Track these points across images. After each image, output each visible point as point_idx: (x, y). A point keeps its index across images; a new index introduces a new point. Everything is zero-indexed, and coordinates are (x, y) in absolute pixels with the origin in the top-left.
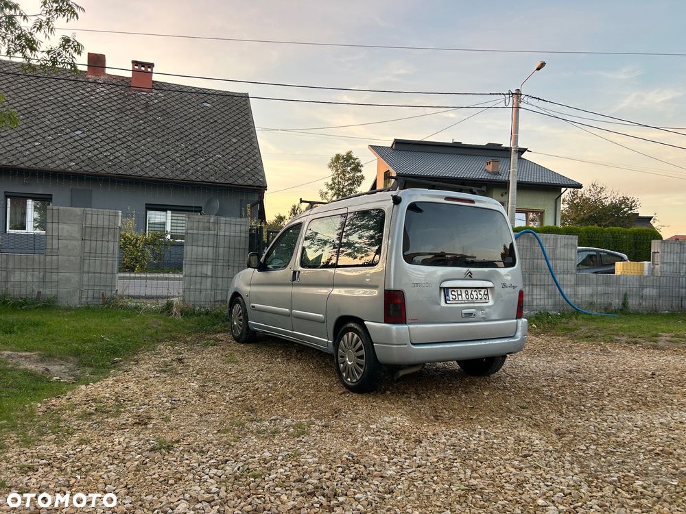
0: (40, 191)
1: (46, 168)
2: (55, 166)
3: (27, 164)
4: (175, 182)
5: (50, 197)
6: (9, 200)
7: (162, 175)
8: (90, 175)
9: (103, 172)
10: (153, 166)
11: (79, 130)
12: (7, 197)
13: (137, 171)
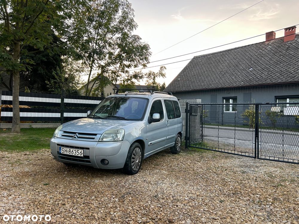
0: (233, 95)
1: (233, 86)
2: (236, 84)
3: (227, 86)
4: (285, 84)
5: (236, 97)
6: (224, 100)
7: (280, 81)
8: (247, 86)
9: (253, 84)
10: (277, 77)
11: (252, 68)
12: (224, 99)
13: (268, 81)
